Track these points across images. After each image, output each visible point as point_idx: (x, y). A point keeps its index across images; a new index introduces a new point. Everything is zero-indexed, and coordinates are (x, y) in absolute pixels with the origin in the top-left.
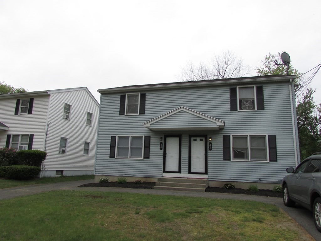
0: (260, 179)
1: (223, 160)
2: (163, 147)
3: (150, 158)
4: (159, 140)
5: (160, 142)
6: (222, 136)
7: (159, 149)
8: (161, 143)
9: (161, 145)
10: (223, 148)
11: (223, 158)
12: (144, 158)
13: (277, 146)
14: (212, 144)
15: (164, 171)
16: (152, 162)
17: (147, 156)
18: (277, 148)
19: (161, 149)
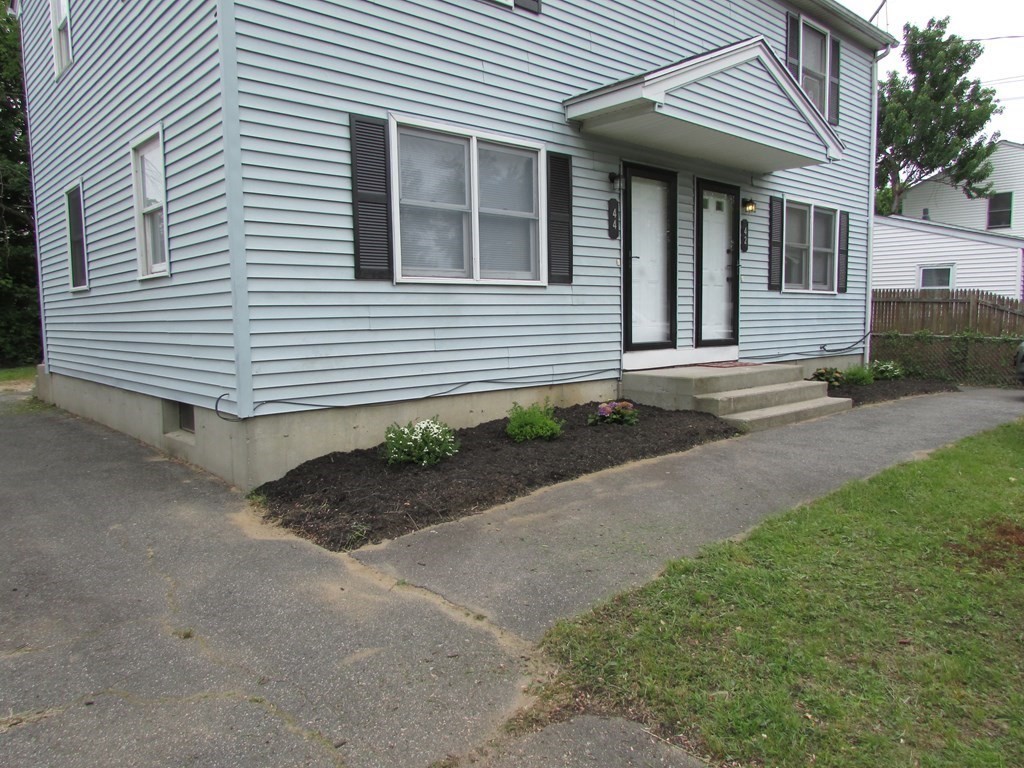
0: (823, 347)
1: (766, 287)
2: (621, 229)
3: (575, 280)
4: (603, 186)
5: (608, 197)
6: (767, 200)
7: (605, 234)
8: (612, 204)
9: (615, 215)
10: (767, 244)
11: (766, 280)
12: (552, 280)
13: (850, 247)
14: (750, 226)
15: (629, 346)
16: (582, 300)
17: (562, 272)
18: (850, 254)
19: (613, 234)
